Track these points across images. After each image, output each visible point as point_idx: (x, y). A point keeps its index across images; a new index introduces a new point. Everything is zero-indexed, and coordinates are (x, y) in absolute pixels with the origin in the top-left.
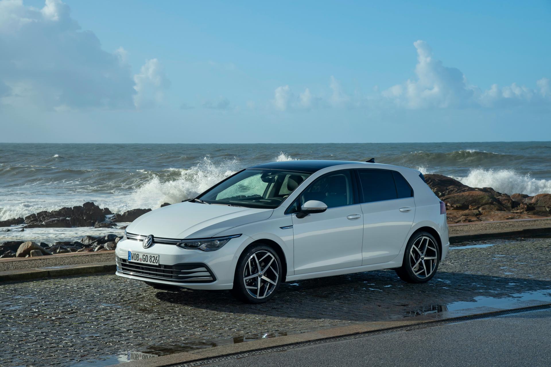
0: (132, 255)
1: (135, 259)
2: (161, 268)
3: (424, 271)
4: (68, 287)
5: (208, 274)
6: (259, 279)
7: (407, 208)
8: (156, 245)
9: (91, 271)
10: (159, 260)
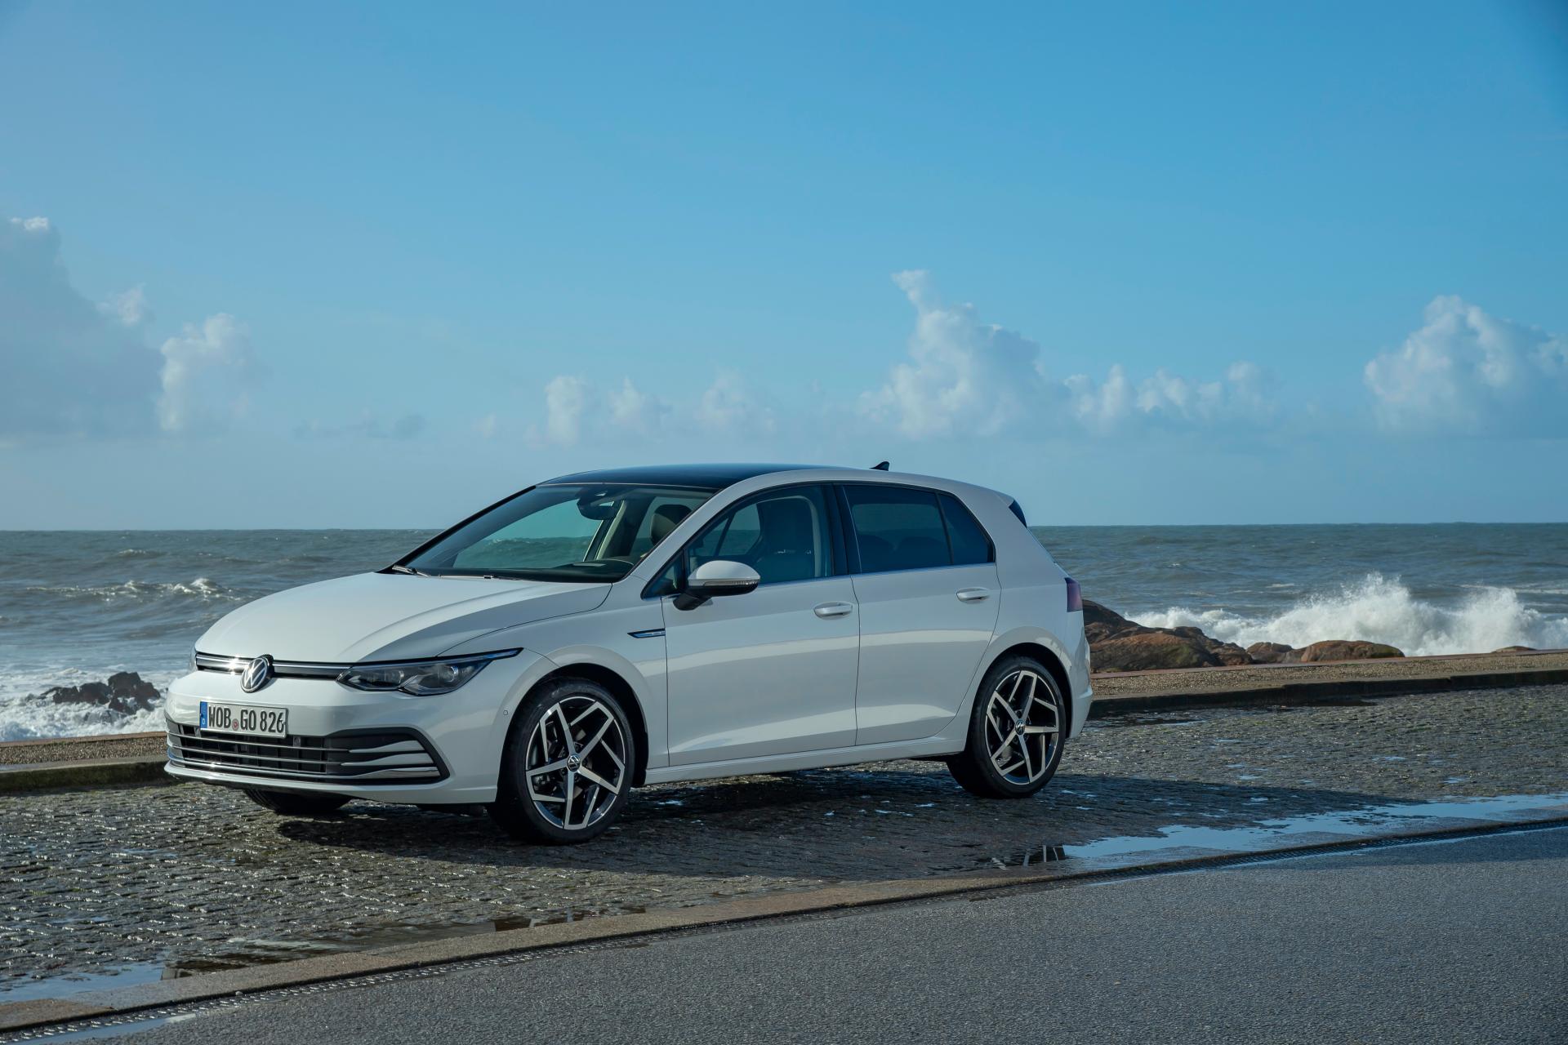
0: (212, 713)
1: (219, 723)
2: (292, 745)
3: (1025, 765)
4: (28, 815)
5: (425, 758)
6: (571, 775)
7: (978, 590)
8: (280, 681)
9: (99, 778)
10: (286, 723)
